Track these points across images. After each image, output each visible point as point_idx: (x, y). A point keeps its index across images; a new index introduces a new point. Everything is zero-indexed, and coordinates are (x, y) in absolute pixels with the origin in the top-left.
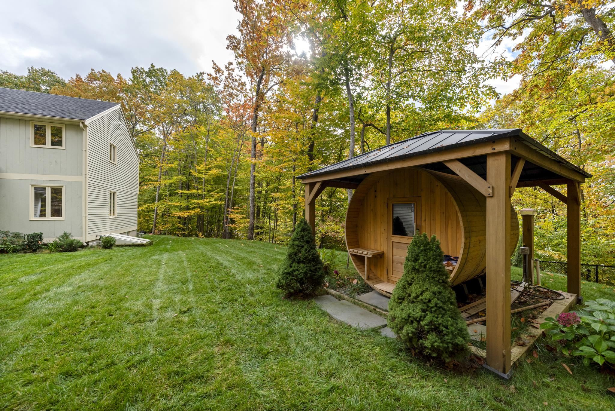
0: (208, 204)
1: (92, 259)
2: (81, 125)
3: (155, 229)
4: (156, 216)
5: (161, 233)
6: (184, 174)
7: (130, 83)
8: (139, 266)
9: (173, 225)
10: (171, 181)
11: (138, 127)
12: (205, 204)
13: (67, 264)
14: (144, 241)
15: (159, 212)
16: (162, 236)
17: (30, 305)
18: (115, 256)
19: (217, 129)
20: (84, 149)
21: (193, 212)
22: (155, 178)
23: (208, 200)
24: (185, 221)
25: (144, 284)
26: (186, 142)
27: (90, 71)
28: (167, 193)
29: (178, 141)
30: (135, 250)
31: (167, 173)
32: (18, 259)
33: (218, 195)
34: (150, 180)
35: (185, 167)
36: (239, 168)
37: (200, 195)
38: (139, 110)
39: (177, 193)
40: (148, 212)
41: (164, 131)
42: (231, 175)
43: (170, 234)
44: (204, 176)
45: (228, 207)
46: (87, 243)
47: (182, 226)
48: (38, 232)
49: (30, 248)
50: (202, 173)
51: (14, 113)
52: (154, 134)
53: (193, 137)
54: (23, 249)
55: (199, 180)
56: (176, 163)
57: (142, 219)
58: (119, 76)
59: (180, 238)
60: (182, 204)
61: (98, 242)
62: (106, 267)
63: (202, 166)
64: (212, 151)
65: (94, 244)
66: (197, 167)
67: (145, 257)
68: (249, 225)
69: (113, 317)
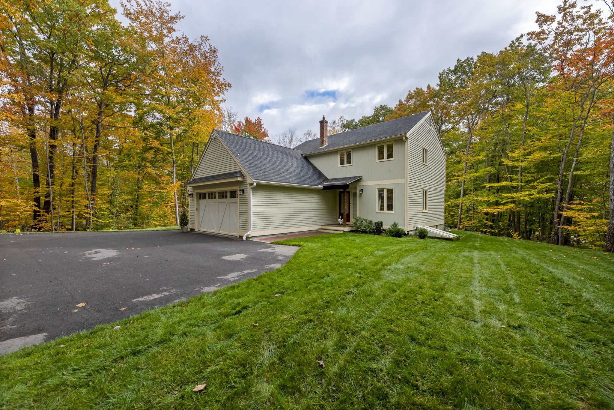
0: (526, 198)
1: (412, 246)
2: (404, 138)
3: (460, 225)
4: (461, 212)
5: (466, 229)
6: (492, 165)
7: (437, 88)
8: (451, 260)
9: (480, 221)
10: (478, 174)
11: (444, 127)
12: (522, 198)
13: (398, 247)
14: (451, 236)
15: (463, 208)
16: (469, 233)
17: (382, 273)
18: (429, 246)
19: (541, 100)
20: (406, 157)
21: (506, 207)
22: (460, 173)
23: (527, 193)
24: (494, 218)
25: (460, 279)
26: (495, 129)
27: (408, 94)
28: (472, 188)
29: (486, 129)
30: (444, 243)
31: (472, 167)
32: (372, 238)
33: (544, 186)
34: (455, 176)
35: (494, 157)
36: (585, 143)
37: (513, 187)
38: (445, 111)
39: (484, 187)
40: (453, 207)
41: (469, 123)
42: (567, 157)
43: (476, 231)
44: (520, 164)
45: (561, 200)
46: (408, 232)
47: (490, 223)
48: (380, 221)
49: (377, 232)
50: (517, 160)
51: (369, 142)
52: (459, 129)
53: (506, 119)
54: (374, 232)
55: (513, 170)
56: (484, 154)
57: (447, 214)
58: (429, 87)
59: (488, 236)
60: (490, 198)
61: (414, 232)
62: (424, 255)
63: (517, 151)
64: (534, 130)
65: (412, 233)
66: (511, 154)
67: (455, 251)
68: (606, 229)
69: (438, 303)
